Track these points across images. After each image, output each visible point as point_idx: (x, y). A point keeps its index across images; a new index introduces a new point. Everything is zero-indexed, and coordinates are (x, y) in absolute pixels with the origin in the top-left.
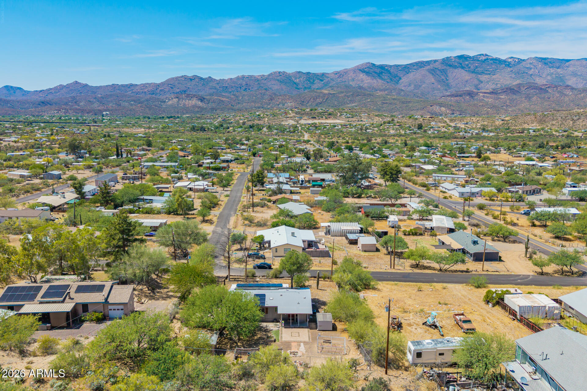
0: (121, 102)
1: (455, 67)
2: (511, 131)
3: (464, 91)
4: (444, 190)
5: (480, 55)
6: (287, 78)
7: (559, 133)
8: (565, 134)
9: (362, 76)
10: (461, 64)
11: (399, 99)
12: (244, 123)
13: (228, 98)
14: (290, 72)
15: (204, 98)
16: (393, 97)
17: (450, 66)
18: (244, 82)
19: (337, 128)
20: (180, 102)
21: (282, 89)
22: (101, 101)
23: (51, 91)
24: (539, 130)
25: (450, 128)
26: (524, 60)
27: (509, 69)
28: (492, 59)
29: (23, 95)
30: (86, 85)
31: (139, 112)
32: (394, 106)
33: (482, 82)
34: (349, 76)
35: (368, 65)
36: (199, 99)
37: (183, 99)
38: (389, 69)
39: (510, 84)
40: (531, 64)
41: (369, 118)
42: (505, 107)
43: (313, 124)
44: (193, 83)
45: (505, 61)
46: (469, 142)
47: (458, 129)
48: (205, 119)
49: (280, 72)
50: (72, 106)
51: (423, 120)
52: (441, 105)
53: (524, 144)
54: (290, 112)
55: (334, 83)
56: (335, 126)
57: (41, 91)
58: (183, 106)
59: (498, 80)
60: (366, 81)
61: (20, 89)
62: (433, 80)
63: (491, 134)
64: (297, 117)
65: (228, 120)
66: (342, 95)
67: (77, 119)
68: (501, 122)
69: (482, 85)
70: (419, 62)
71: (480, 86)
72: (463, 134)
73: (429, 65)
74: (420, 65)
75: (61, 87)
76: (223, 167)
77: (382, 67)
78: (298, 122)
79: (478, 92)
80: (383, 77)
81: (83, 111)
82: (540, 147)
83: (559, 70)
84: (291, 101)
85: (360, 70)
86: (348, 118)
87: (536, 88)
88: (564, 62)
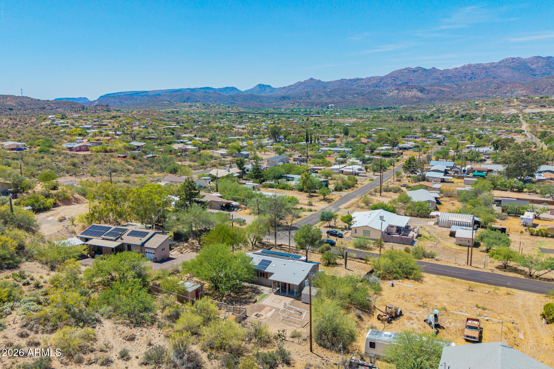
0: (345, 95)
6: (521, 64)
12: (457, 113)
13: (450, 87)
14: (526, 58)
15: (424, 89)
18: (470, 71)
20: (400, 93)
21: (514, 77)
22: (328, 95)
23: (291, 87)
29: (271, 91)
30: (319, 81)
31: (359, 104)
36: (419, 90)
37: (403, 90)
44: (416, 74)
48: (420, 109)
49: (513, 59)
50: (305, 100)
54: (515, 100)
57: (284, 88)
58: (403, 97)
61: (269, 86)
64: (522, 105)
65: (442, 110)
67: (306, 111)
75: (300, 83)
76: (393, 154)
78: (521, 111)
81: (312, 104)
84: (522, 89)
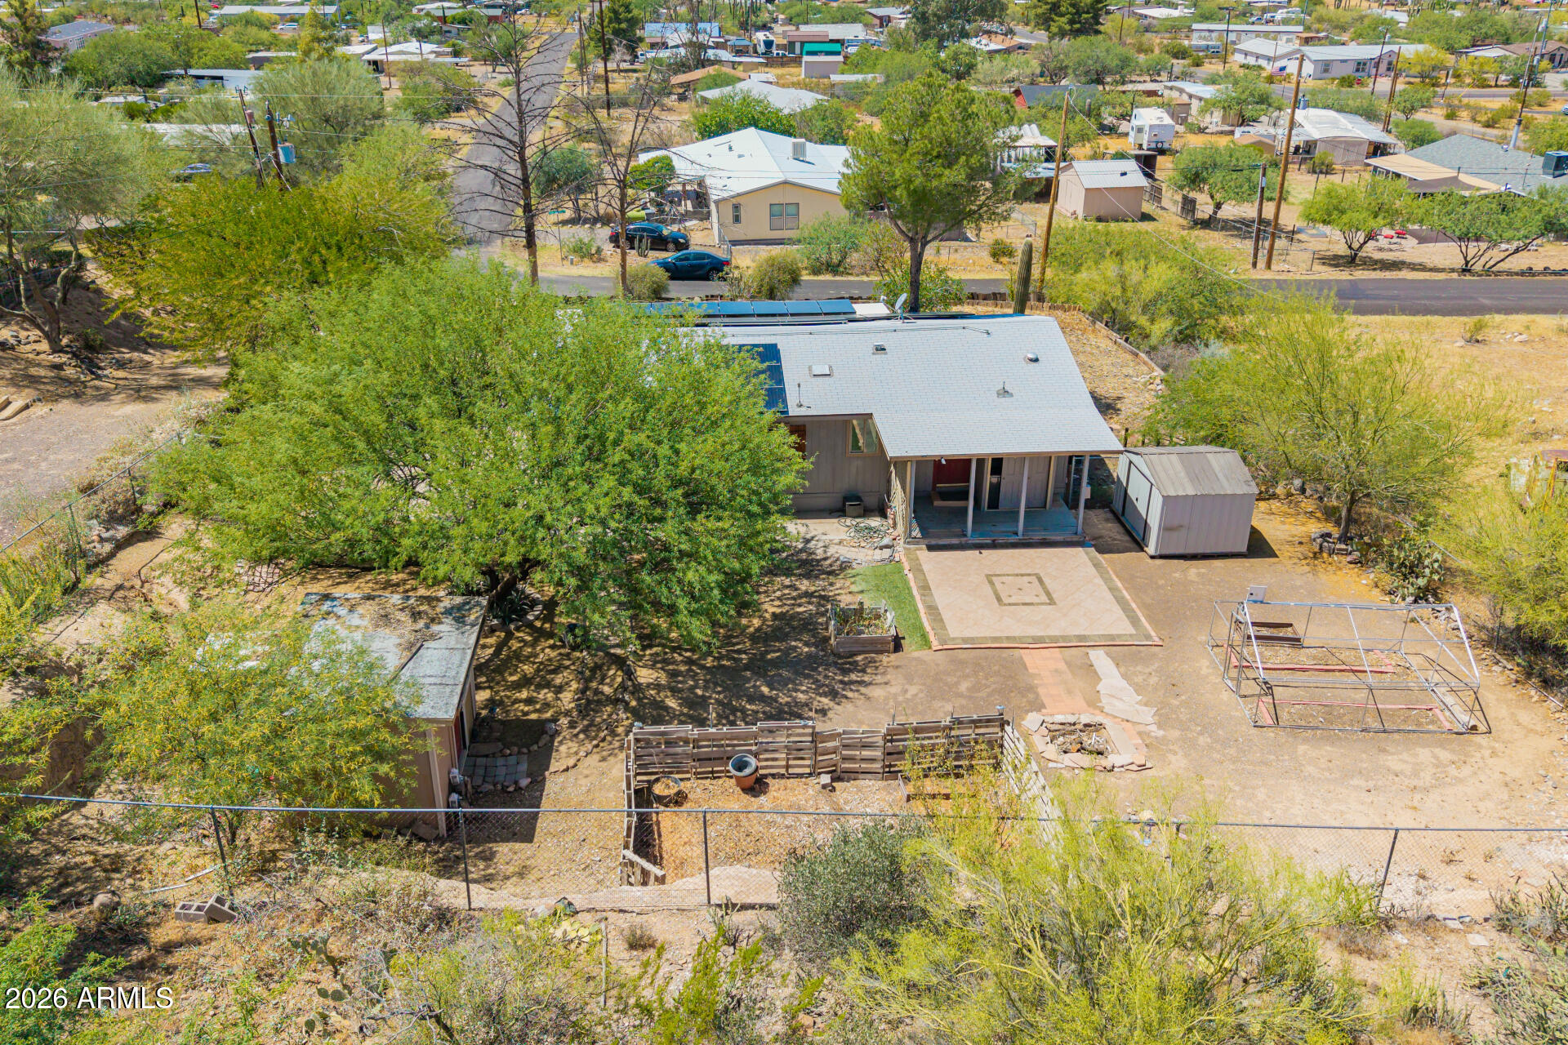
4: (1251, 61)
76: (490, 18)
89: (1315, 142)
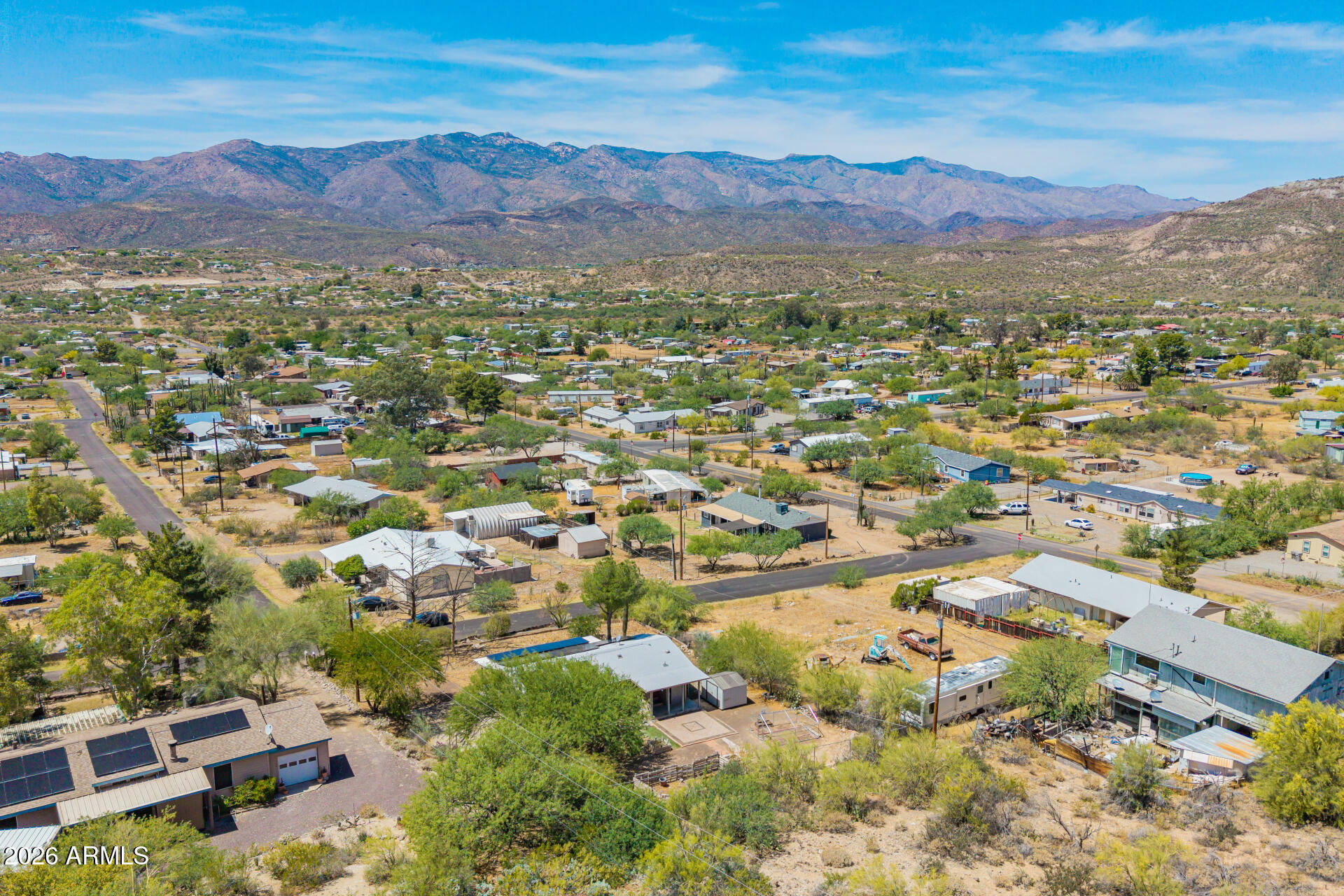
1: (448, 159)
2: (605, 297)
3: (475, 212)
4: (595, 421)
5: (497, 134)
6: (19, 169)
7: (692, 298)
8: (703, 299)
9: (232, 171)
10: (458, 152)
11: (336, 229)
14: (30, 155)
16: (321, 224)
17: (438, 155)
19: (208, 297)
24: (655, 295)
25: (481, 293)
26: (582, 151)
27: (557, 167)
28: (522, 145)
32: (327, 245)
33: (508, 194)
34: (198, 170)
35: (245, 146)
38: (298, 157)
39: (564, 199)
40: (596, 158)
41: (281, 272)
42: (563, 248)
43: (139, 288)
45: (547, 151)
46: (535, 322)
47: (500, 296)
51: (418, 276)
52: (434, 243)
53: (650, 324)
54: (61, 258)
55: (160, 186)
56: (202, 294)
59: (540, 190)
60: (247, 185)
62: (403, 186)
63: (571, 305)
64: (86, 271)
66: (192, 215)
68: (582, 280)
69: (507, 201)
70: (367, 144)
71: (504, 203)
72: (516, 307)
73: (391, 152)
74: (370, 151)
77: (279, 152)
79: (506, 216)
80: (286, 175)
82: (678, 327)
83: (649, 174)
84: (47, 230)
85: (226, 157)
86: (228, 272)
87: (614, 209)
88: (655, 158)
89: (665, 493)
